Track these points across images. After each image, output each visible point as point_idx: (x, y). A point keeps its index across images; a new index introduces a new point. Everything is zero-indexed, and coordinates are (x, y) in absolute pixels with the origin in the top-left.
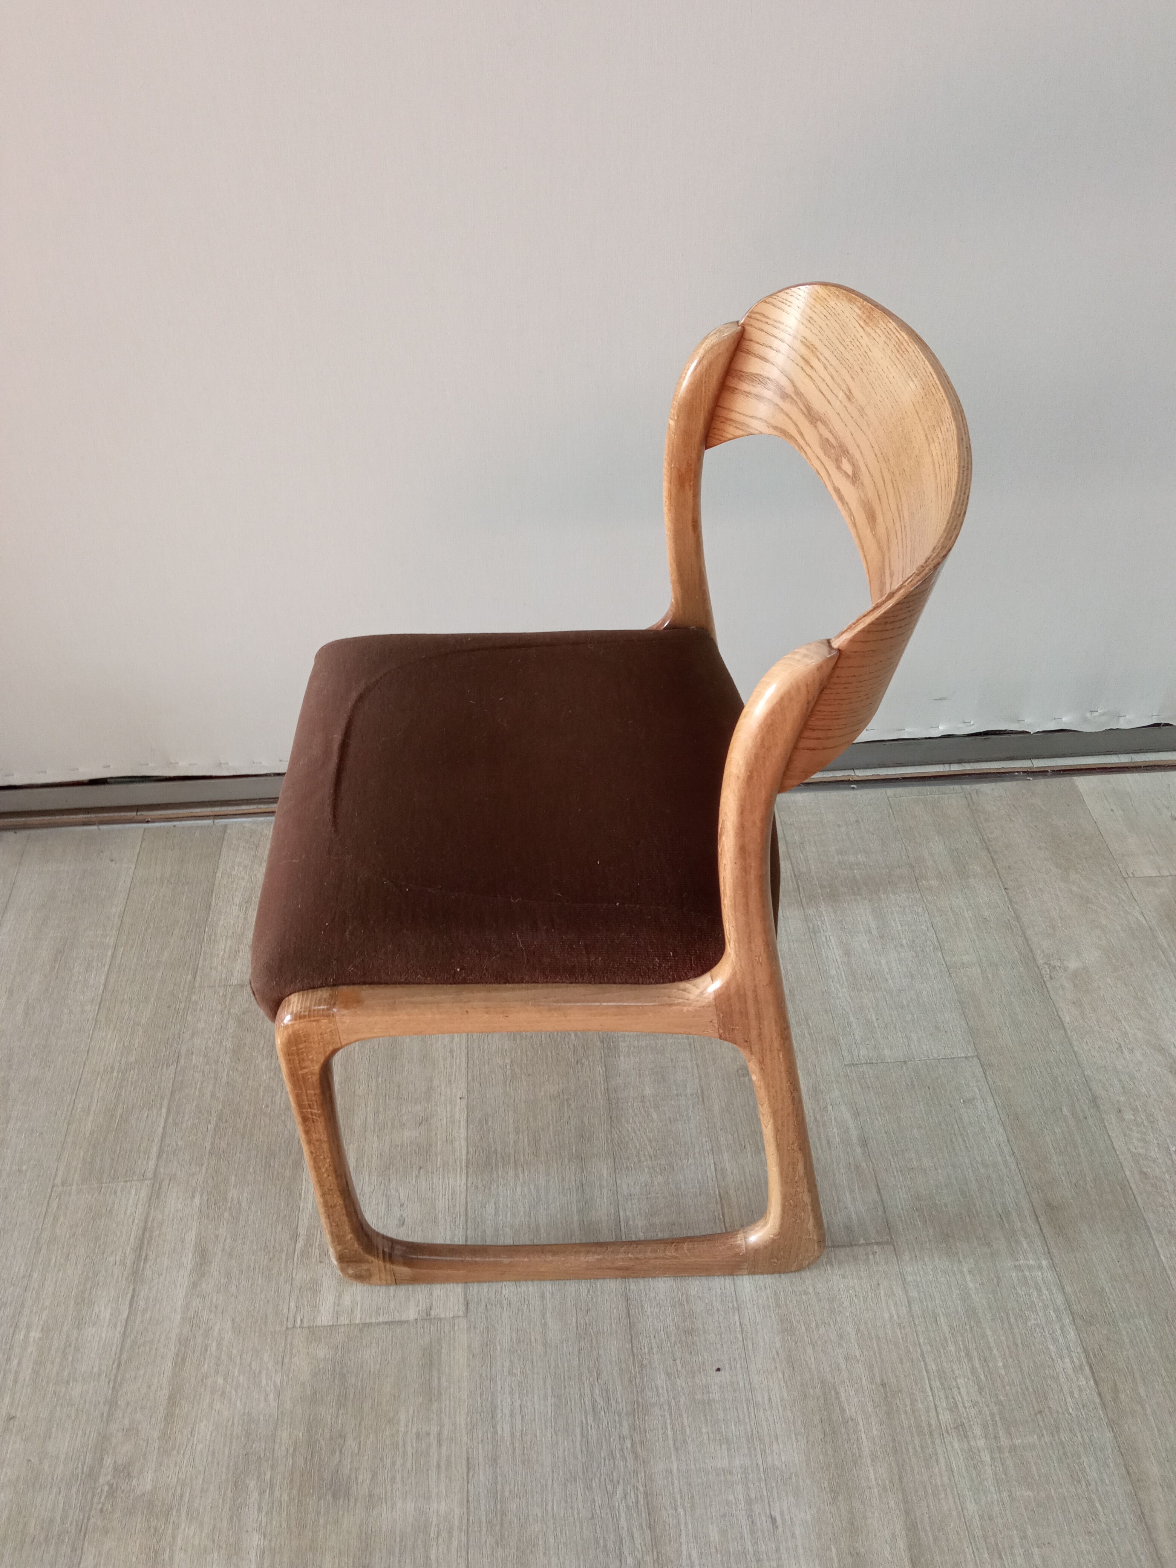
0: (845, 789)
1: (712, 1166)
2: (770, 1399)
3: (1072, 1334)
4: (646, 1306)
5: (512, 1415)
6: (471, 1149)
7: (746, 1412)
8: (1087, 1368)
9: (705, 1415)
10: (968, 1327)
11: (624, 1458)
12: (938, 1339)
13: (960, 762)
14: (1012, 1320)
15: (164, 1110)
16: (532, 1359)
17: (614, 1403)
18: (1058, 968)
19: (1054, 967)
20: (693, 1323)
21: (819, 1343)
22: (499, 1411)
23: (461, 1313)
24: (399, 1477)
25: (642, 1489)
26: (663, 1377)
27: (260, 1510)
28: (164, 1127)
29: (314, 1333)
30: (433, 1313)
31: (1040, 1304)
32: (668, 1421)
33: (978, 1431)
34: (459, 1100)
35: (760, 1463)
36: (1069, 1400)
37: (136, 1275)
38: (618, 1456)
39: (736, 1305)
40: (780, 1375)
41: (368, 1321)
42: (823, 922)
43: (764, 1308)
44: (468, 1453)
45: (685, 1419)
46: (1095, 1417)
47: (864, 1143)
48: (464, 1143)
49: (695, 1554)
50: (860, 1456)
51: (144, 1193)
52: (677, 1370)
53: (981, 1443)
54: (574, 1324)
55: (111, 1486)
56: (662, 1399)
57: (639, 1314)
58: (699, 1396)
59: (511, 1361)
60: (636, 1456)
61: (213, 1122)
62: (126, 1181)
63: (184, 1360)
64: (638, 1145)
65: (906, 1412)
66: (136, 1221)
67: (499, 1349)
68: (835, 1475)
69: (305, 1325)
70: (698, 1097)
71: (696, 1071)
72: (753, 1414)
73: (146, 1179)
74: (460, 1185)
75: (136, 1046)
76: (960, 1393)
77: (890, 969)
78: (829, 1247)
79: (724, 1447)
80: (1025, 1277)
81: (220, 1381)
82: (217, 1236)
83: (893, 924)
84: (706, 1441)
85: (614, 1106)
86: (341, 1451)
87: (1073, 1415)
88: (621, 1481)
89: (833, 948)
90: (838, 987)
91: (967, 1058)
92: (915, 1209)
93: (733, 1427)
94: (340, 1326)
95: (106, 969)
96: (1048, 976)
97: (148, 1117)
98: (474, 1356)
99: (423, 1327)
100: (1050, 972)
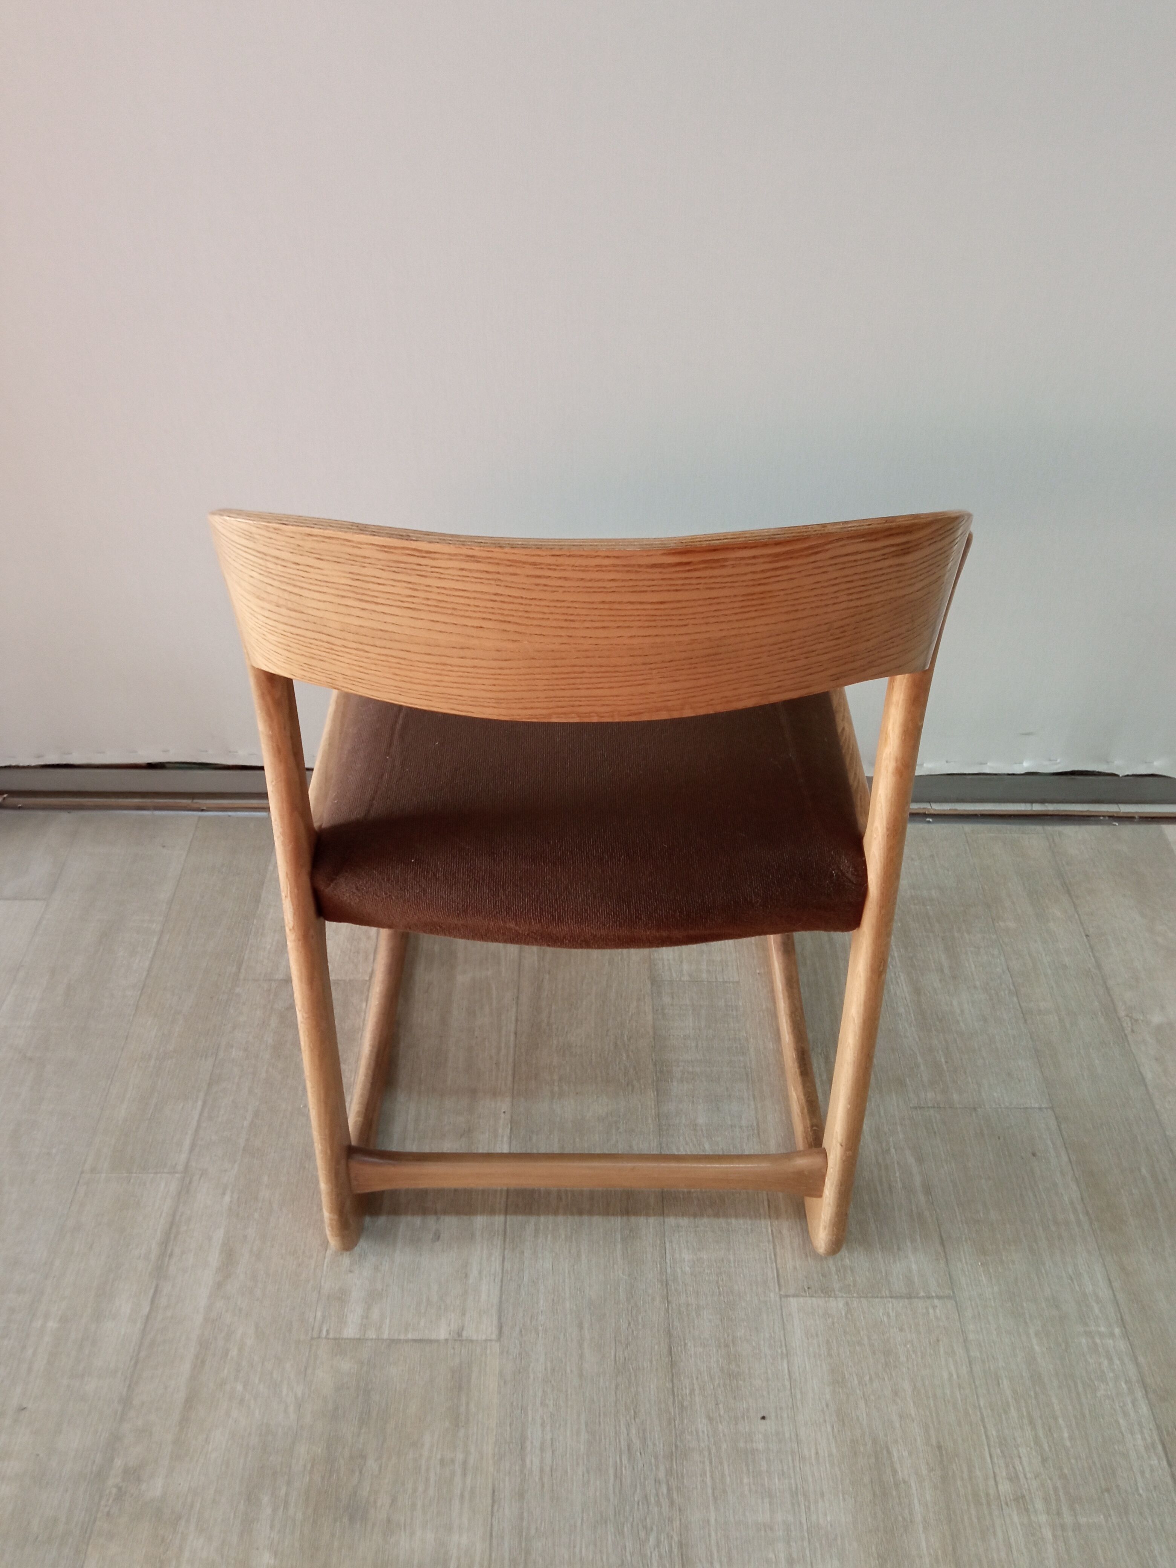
0: (920, 822)
1: (766, 1203)
2: (817, 1453)
3: (1144, 1409)
4: (689, 1344)
5: (542, 1449)
7: (791, 1464)
8: (1160, 1447)
9: (747, 1466)
10: (1032, 1394)
11: (658, 1504)
12: (999, 1403)
13: (1043, 802)
14: (1080, 1389)
15: (200, 1103)
16: (567, 1391)
17: (650, 1444)
18: (1140, 1021)
19: (1136, 1020)
20: (739, 1366)
21: (872, 1398)
22: (528, 1444)
23: (494, 1337)
24: (419, 1504)
25: (676, 1538)
26: (704, 1421)
27: (272, 1527)
28: (199, 1121)
29: (340, 1346)
30: (465, 1334)
31: (1111, 1375)
32: (708, 1469)
33: (1039, 1505)
35: (804, 1521)
36: (1139, 1479)
37: (160, 1272)
38: (652, 1499)
39: (784, 1351)
40: (829, 1429)
41: (396, 1337)
43: (815, 1357)
44: (494, 1485)
45: (726, 1467)
46: (1167, 1500)
47: (928, 1190)
50: (911, 1521)
51: (173, 1187)
52: (720, 1415)
53: (1043, 1518)
54: (612, 1358)
55: (120, 1489)
56: (702, 1445)
57: (681, 1351)
58: (741, 1445)
59: (544, 1391)
61: (249, 1119)
62: (156, 1173)
63: (203, 1362)
65: (962, 1479)
66: (164, 1215)
67: (532, 1378)
68: (884, 1540)
69: (331, 1336)
70: (753, 1130)
72: (798, 1469)
73: (177, 1173)
75: (176, 1034)
76: (1021, 1463)
77: (962, 1011)
78: (886, 1297)
79: (767, 1500)
80: (1095, 1344)
81: (239, 1387)
82: (245, 1237)
83: (967, 965)
84: (747, 1492)
85: (665, 1132)
86: (361, 1472)
87: (1144, 1497)
88: (655, 1528)
89: (902, 985)
90: (907, 1026)
91: (1040, 1109)
92: (980, 1264)
93: (777, 1480)
94: (367, 1339)
95: (150, 955)
96: (1129, 1029)
97: (183, 1108)
98: (505, 1383)
99: (454, 1348)
100: (1132, 1024)
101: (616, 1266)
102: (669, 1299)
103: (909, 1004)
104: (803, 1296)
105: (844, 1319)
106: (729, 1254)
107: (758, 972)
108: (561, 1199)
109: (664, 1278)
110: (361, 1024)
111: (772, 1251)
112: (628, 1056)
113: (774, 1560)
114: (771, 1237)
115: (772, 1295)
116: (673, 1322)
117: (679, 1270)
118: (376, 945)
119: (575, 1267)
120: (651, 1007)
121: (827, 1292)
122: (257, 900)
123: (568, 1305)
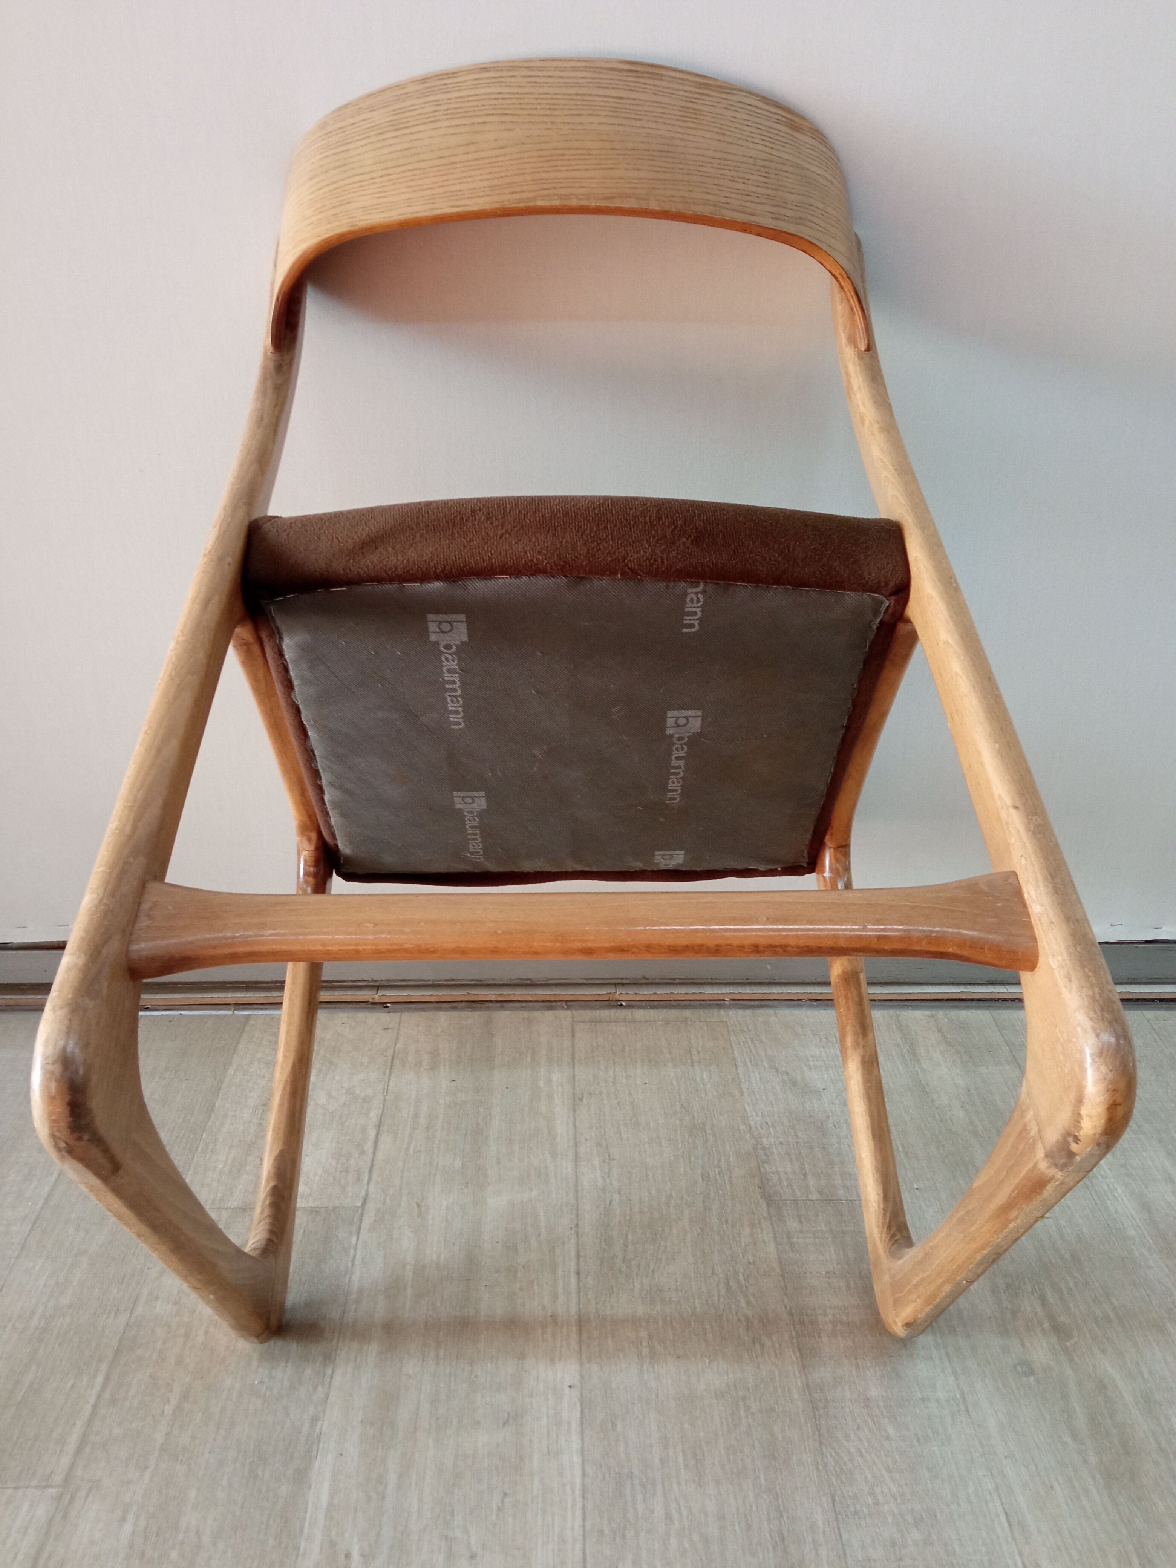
1: (1003, 1518)
6: (590, 1470)
15: (100, 1379)
28: (95, 1407)
34: (567, 1389)
48: (577, 1459)
51: (41, 1512)
61: (174, 1402)
62: (17, 1488)
64: (870, 1477)
66: (20, 1557)
70: (958, 1405)
73: (50, 1486)
74: (573, 1528)
75: (75, 1283)
85: (821, 1412)
89: (1122, 1200)
90: (1145, 1252)
95: (53, 1179)
97: (73, 1386)
103: (1140, 1224)
107: (916, 1186)
110: (350, 1264)
112: (748, 1303)
118: (373, 1161)
120: (771, 1235)
122: (211, 1109)
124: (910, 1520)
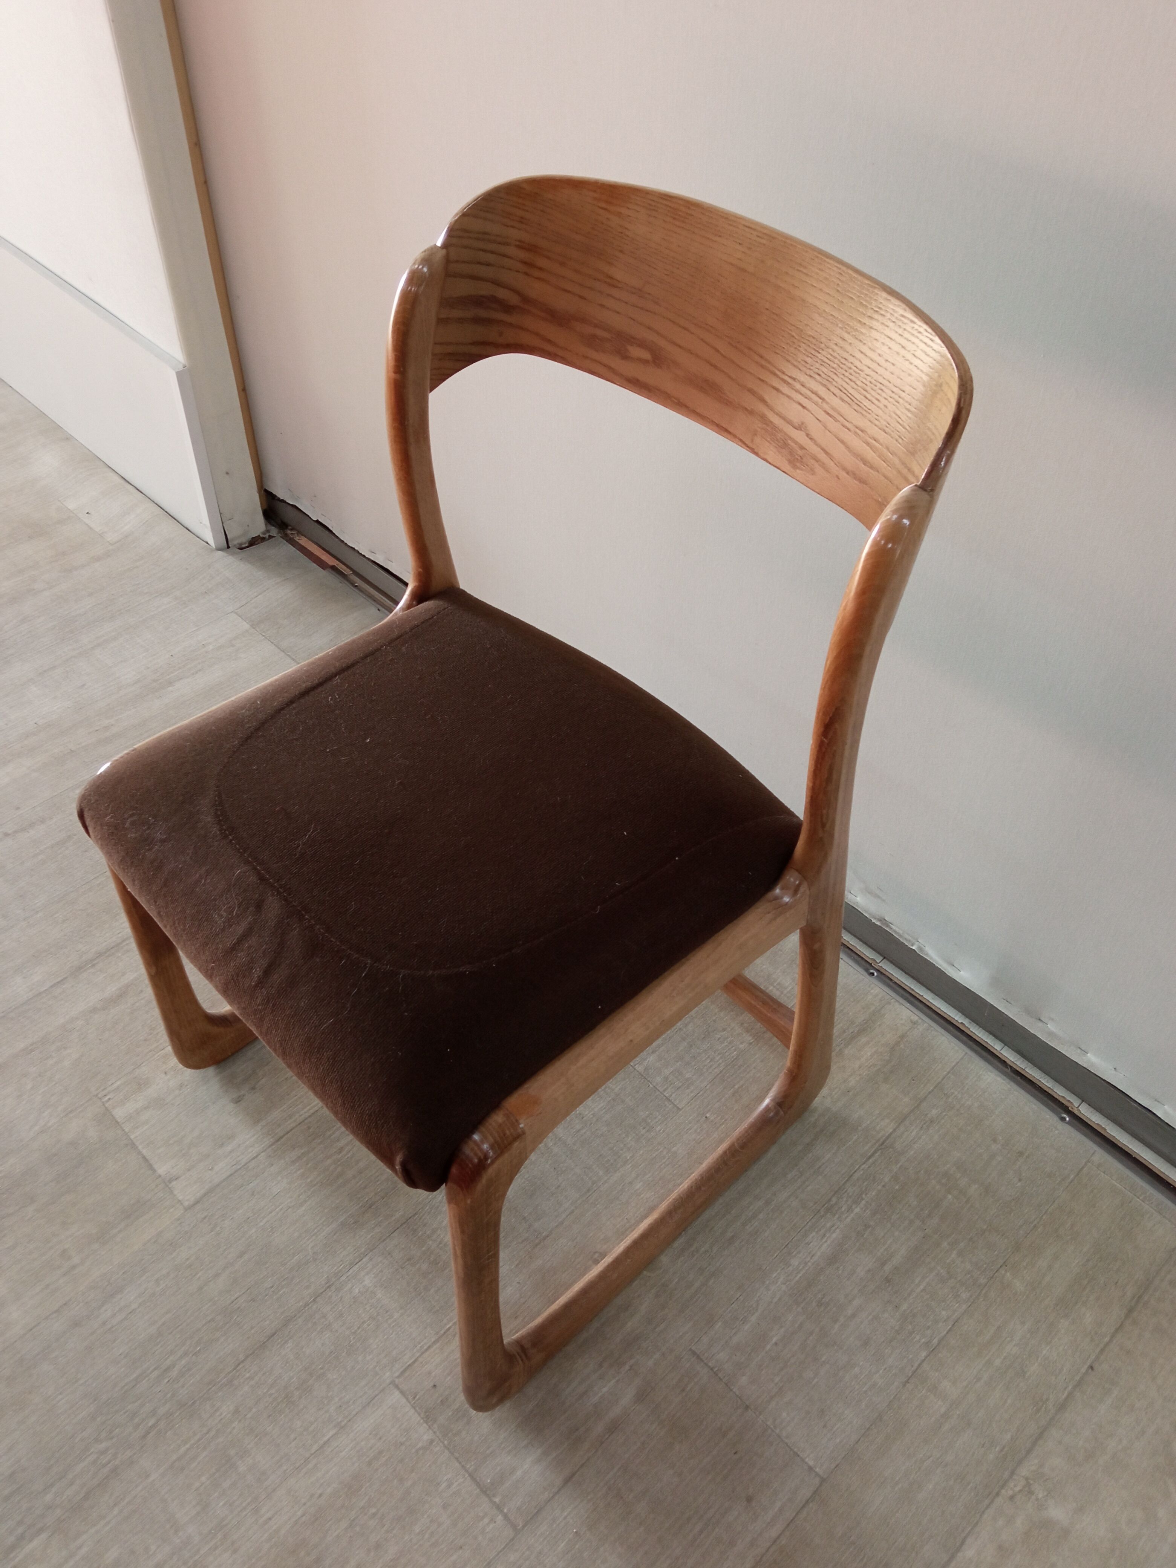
2: (270, 1519)
4: (289, 1345)
5: (121, 1310)
7: (244, 1505)
9: (217, 1470)
11: (136, 1427)
16: (180, 1289)
17: (181, 1383)
18: (1033, 1497)
19: (1031, 1493)
20: (300, 1397)
21: (358, 1529)
22: (118, 1297)
23: (186, 1204)
24: (23, 1264)
25: (117, 1462)
26: (232, 1408)
29: (104, 1116)
30: (174, 1183)
32: (192, 1442)
35: (202, 1552)
37: (77, 971)
39: (343, 1424)
40: (300, 1513)
41: (137, 1143)
42: (850, 1209)
43: (358, 1451)
44: (70, 1300)
45: (204, 1455)
47: (613, 1429)
49: (85, 1550)
52: (245, 1416)
54: (233, 1298)
56: (209, 1422)
57: (279, 1344)
58: (232, 1452)
59: (168, 1274)
60: (144, 1437)
63: (31, 1051)
66: (120, 935)
67: (172, 1256)
69: (108, 1104)
71: (564, 1216)
72: (245, 1513)
77: (854, 1316)
78: (467, 1471)
79: (198, 1508)
81: (29, 1086)
82: (142, 991)
83: (917, 1281)
84: (194, 1488)
86: (20, 1209)
88: (114, 1440)
89: (826, 1241)
90: (781, 1279)
91: (811, 1469)
92: (575, 1530)
93: (221, 1504)
94: (121, 1127)
96: (1010, 1493)
98: (155, 1242)
99: (157, 1186)
100: (1020, 1491)
101: (314, 1237)
102: (318, 1299)
103: (810, 1264)
104: (407, 1399)
105: (414, 1450)
106: (398, 1312)
107: (708, 1115)
108: (340, 1152)
109: (333, 1280)
111: (430, 1343)
113: (151, 1553)
114: (442, 1332)
115: (388, 1374)
116: (299, 1317)
117: (350, 1285)
119: (290, 1210)
121: (429, 1417)
123: (253, 1231)
124: (432, 1259)
